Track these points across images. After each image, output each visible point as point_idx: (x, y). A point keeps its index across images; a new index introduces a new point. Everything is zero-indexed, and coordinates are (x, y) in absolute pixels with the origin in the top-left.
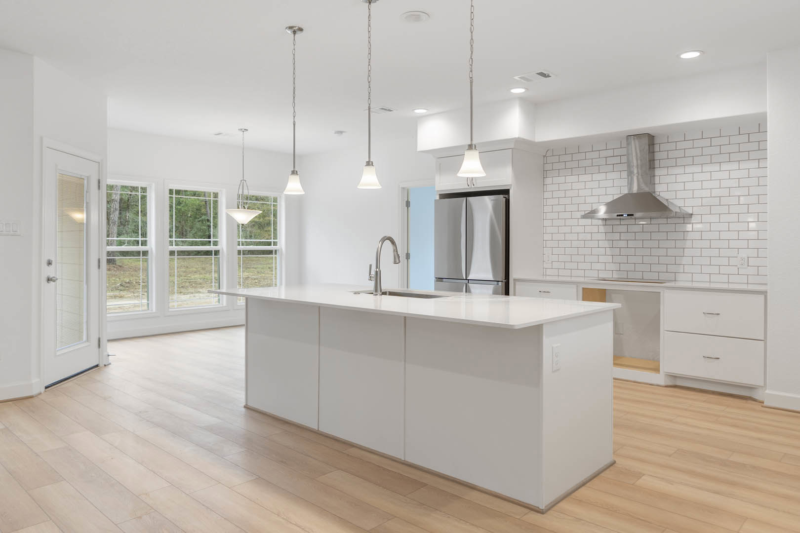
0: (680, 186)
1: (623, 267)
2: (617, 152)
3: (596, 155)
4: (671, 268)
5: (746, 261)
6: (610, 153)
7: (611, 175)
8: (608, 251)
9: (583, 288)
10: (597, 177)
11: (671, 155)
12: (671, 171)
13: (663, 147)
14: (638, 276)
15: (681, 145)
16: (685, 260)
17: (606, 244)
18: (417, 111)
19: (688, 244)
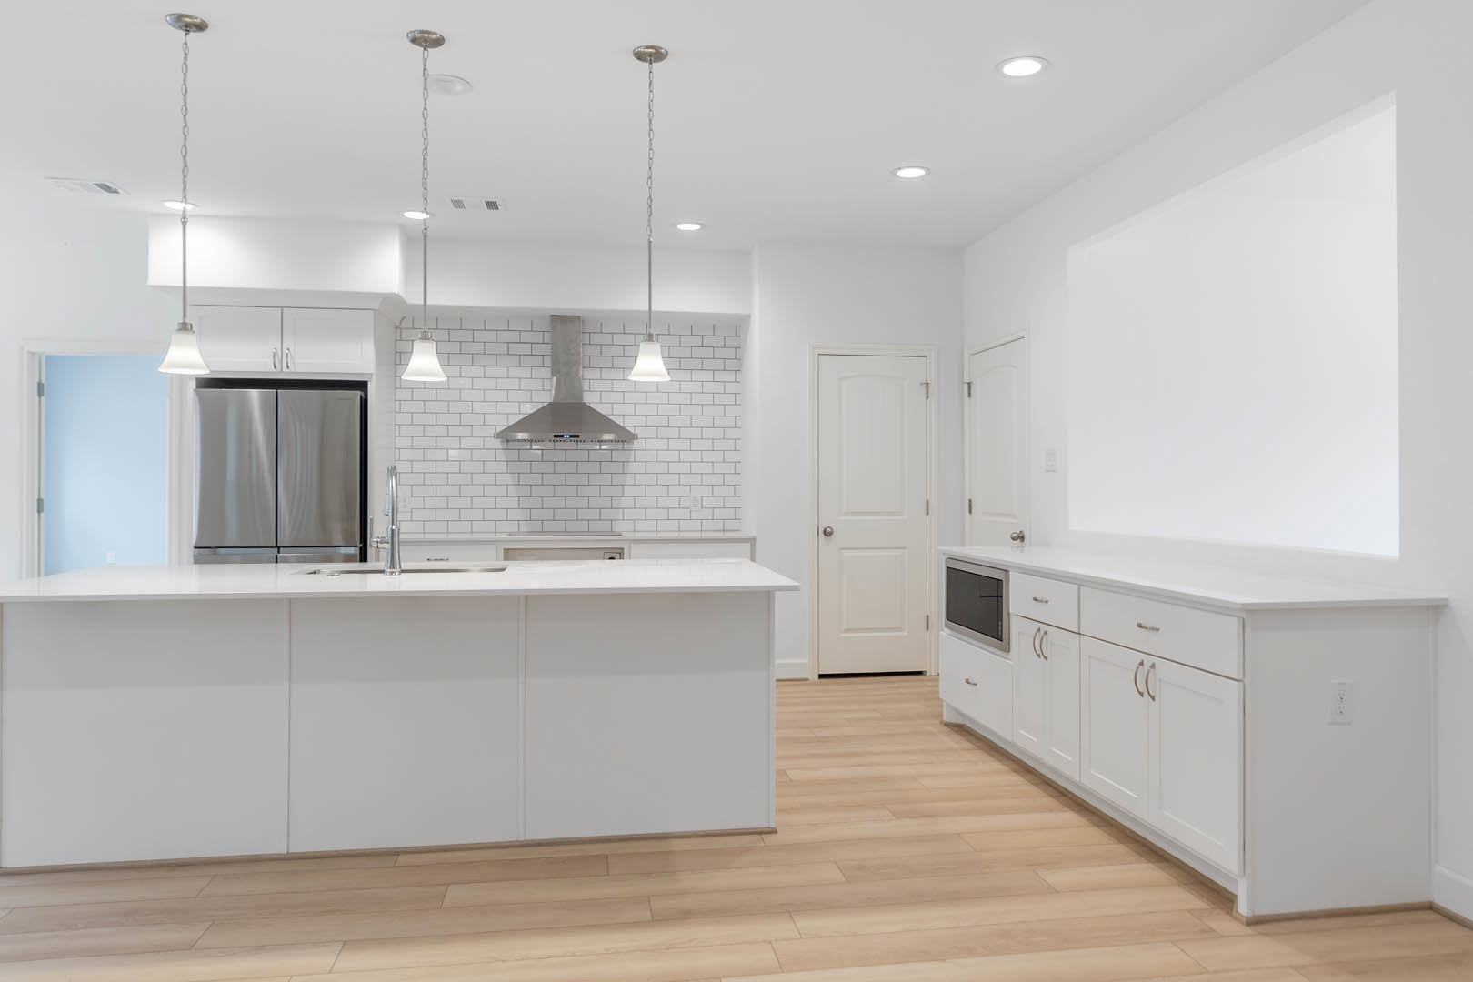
0: (617, 397)
1: (535, 514)
2: (526, 337)
3: (491, 336)
4: (606, 514)
5: (700, 500)
6: (513, 337)
7: (514, 372)
8: (512, 491)
9: (505, 549)
10: (491, 372)
11: (606, 350)
12: (606, 374)
13: (596, 338)
14: (560, 526)
15: (619, 339)
16: (626, 502)
17: (508, 479)
18: (168, 204)
19: (629, 479)
